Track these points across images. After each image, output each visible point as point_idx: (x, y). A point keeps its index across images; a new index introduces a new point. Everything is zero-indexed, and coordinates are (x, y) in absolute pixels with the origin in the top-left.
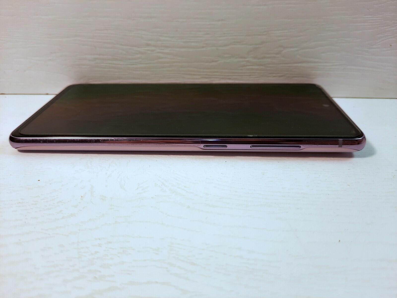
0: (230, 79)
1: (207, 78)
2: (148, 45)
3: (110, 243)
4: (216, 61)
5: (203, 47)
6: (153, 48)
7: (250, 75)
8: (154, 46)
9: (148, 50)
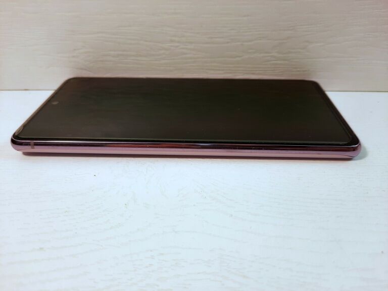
0: (253, 74)
1: (231, 73)
2: (172, 41)
3: (162, 254)
4: (240, 57)
5: (228, 43)
6: (177, 44)
7: (274, 70)
8: (179, 42)
9: (171, 46)
